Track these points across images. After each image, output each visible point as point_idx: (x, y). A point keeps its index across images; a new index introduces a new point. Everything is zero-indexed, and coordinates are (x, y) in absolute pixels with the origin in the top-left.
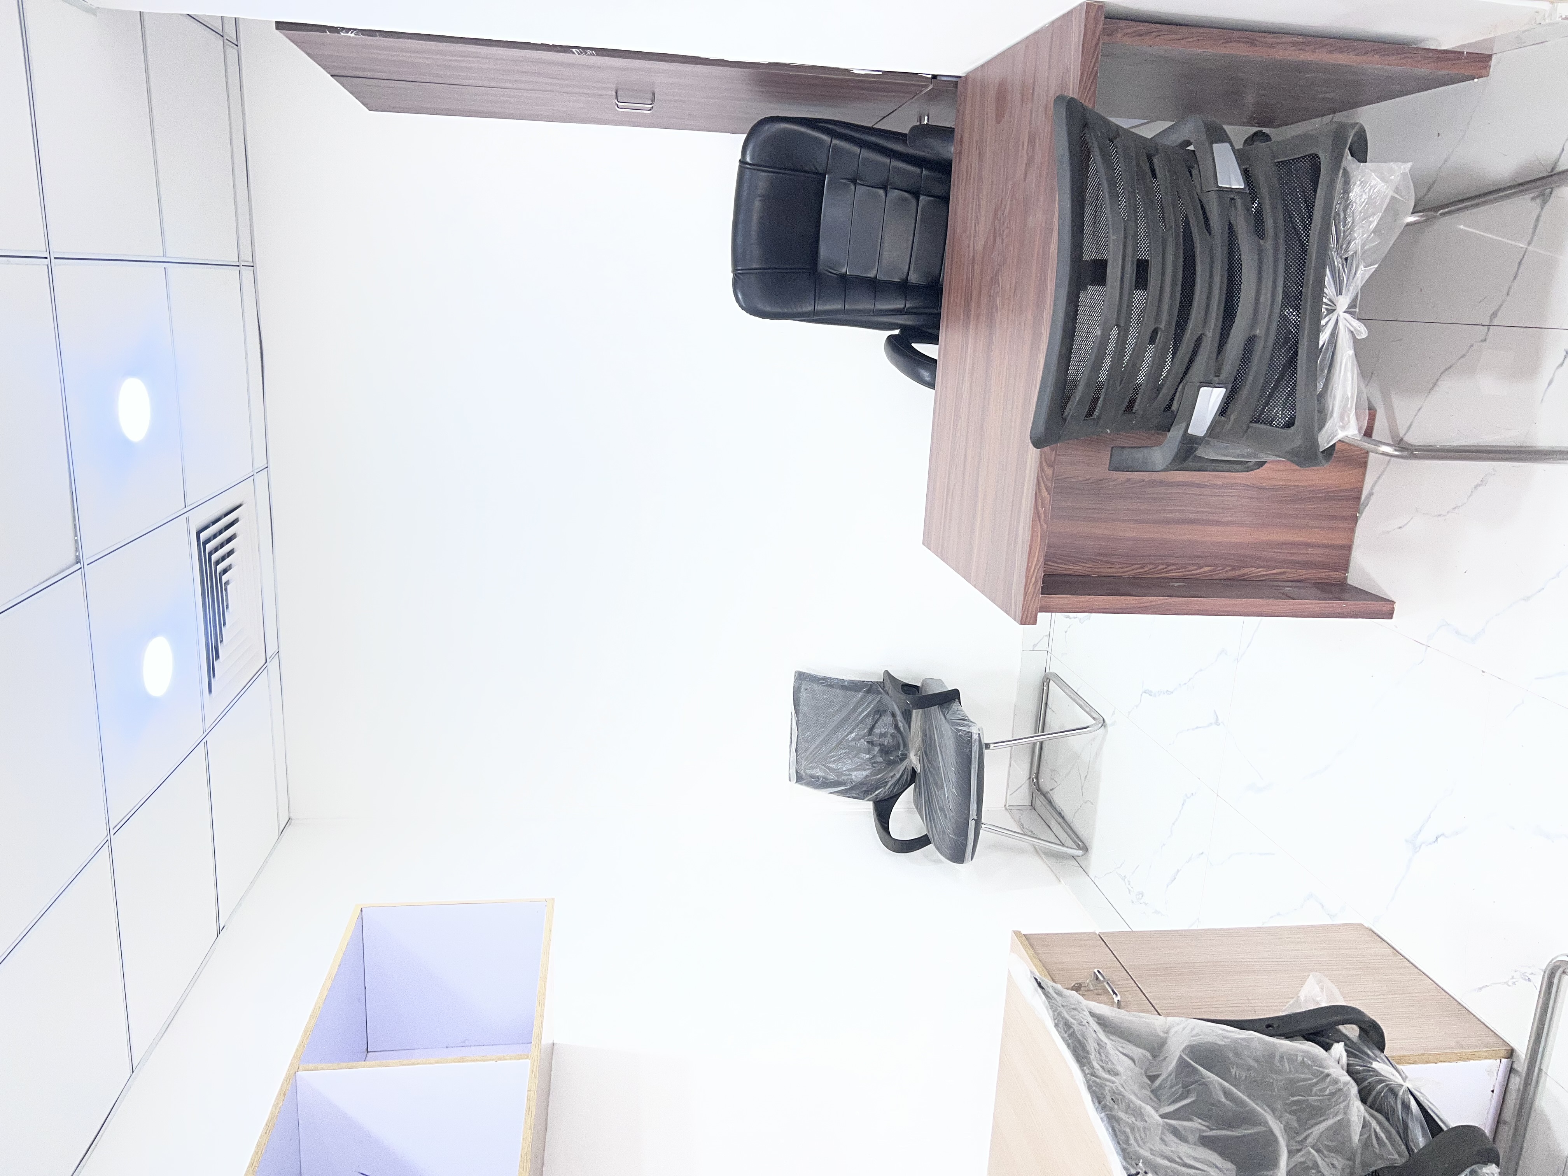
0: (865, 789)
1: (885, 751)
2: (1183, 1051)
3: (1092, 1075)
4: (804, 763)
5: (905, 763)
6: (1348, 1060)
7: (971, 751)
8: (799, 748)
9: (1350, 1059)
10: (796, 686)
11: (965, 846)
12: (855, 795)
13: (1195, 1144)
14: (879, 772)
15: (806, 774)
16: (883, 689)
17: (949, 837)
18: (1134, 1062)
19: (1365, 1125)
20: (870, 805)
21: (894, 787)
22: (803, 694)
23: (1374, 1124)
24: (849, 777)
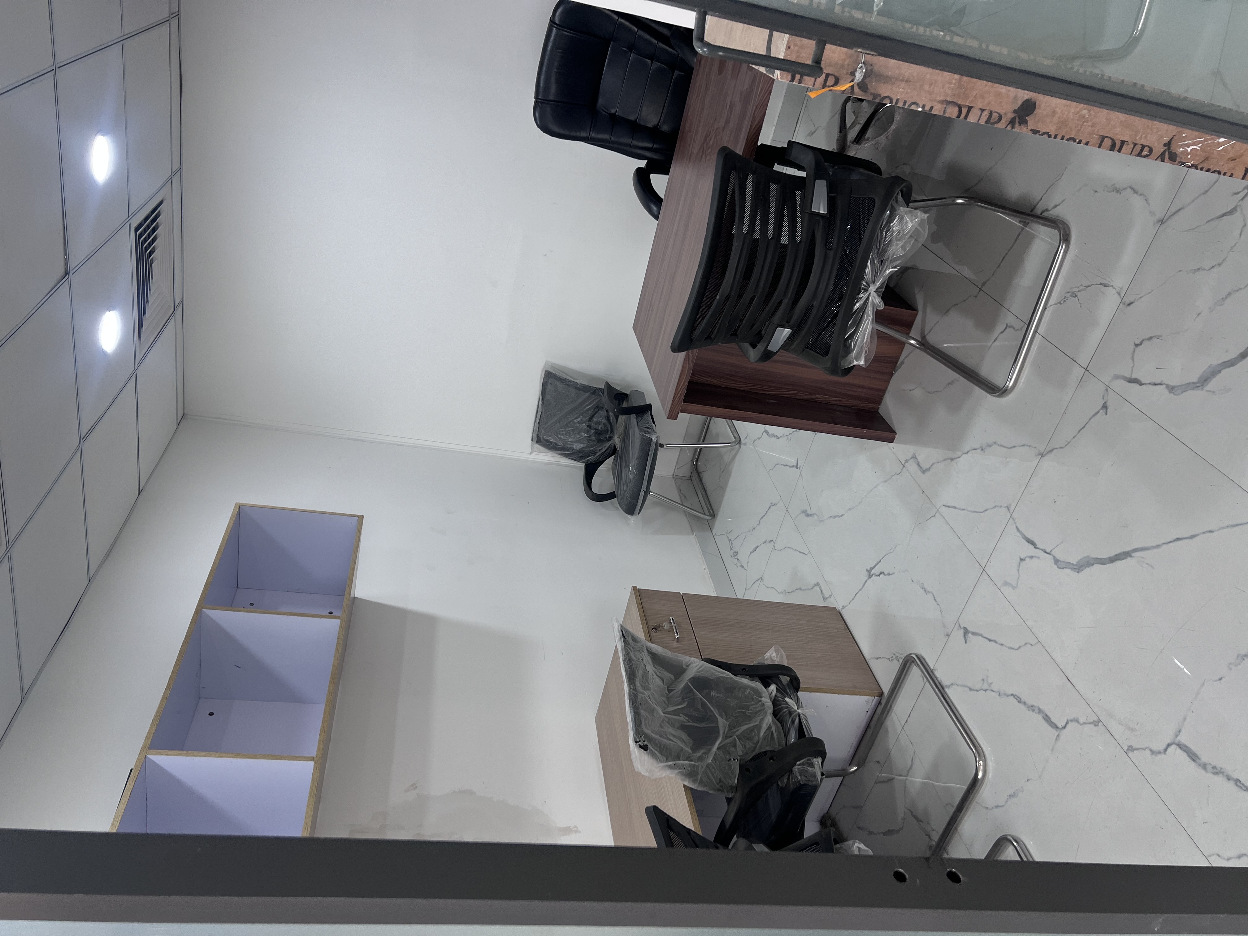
0: (581, 455)
1: (598, 433)
2: (689, 680)
3: (634, 690)
4: (543, 432)
5: (610, 442)
6: (776, 694)
7: (649, 450)
8: (541, 422)
9: (778, 693)
10: (545, 381)
11: (636, 506)
12: (573, 458)
13: (677, 728)
14: (592, 446)
15: (543, 438)
16: (602, 394)
17: (627, 498)
18: (663, 682)
19: (769, 728)
20: (583, 465)
21: (601, 456)
22: (549, 387)
23: (773, 729)
24: (571, 446)
